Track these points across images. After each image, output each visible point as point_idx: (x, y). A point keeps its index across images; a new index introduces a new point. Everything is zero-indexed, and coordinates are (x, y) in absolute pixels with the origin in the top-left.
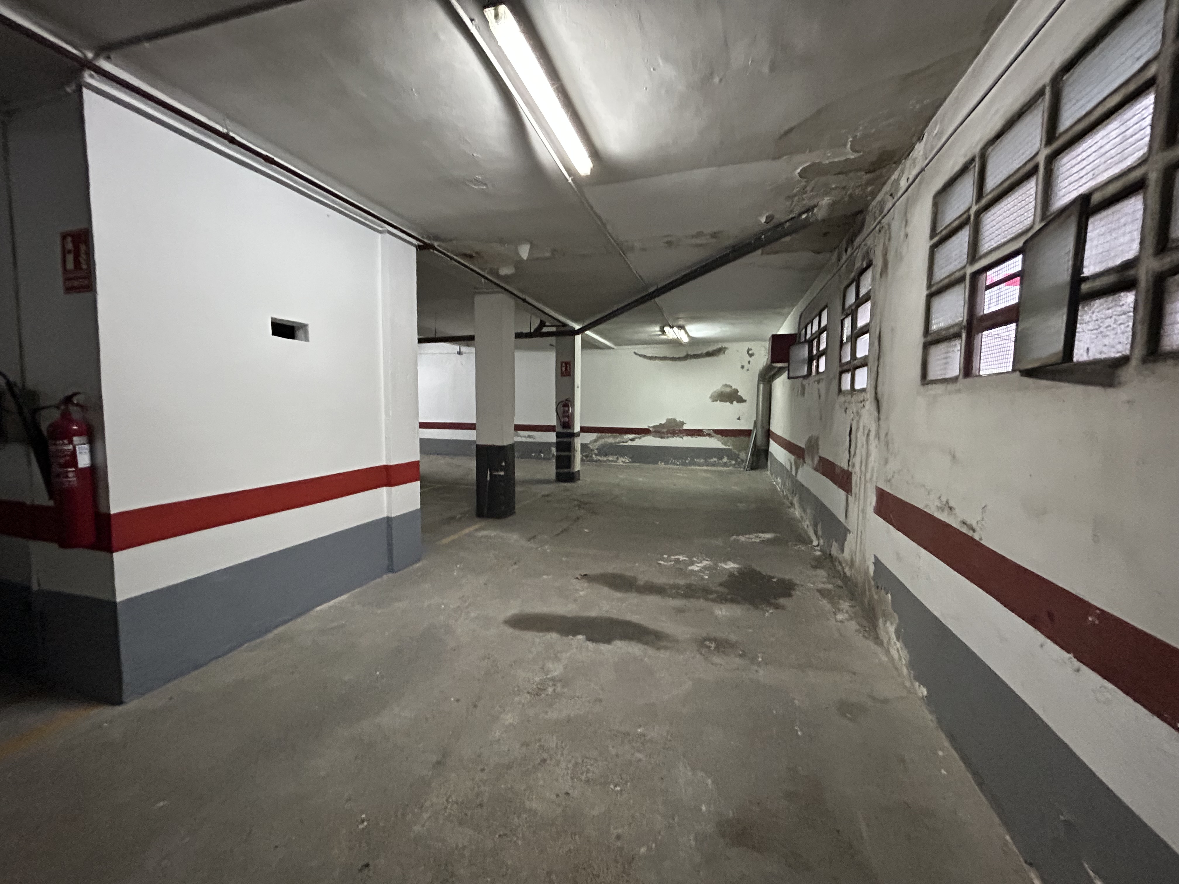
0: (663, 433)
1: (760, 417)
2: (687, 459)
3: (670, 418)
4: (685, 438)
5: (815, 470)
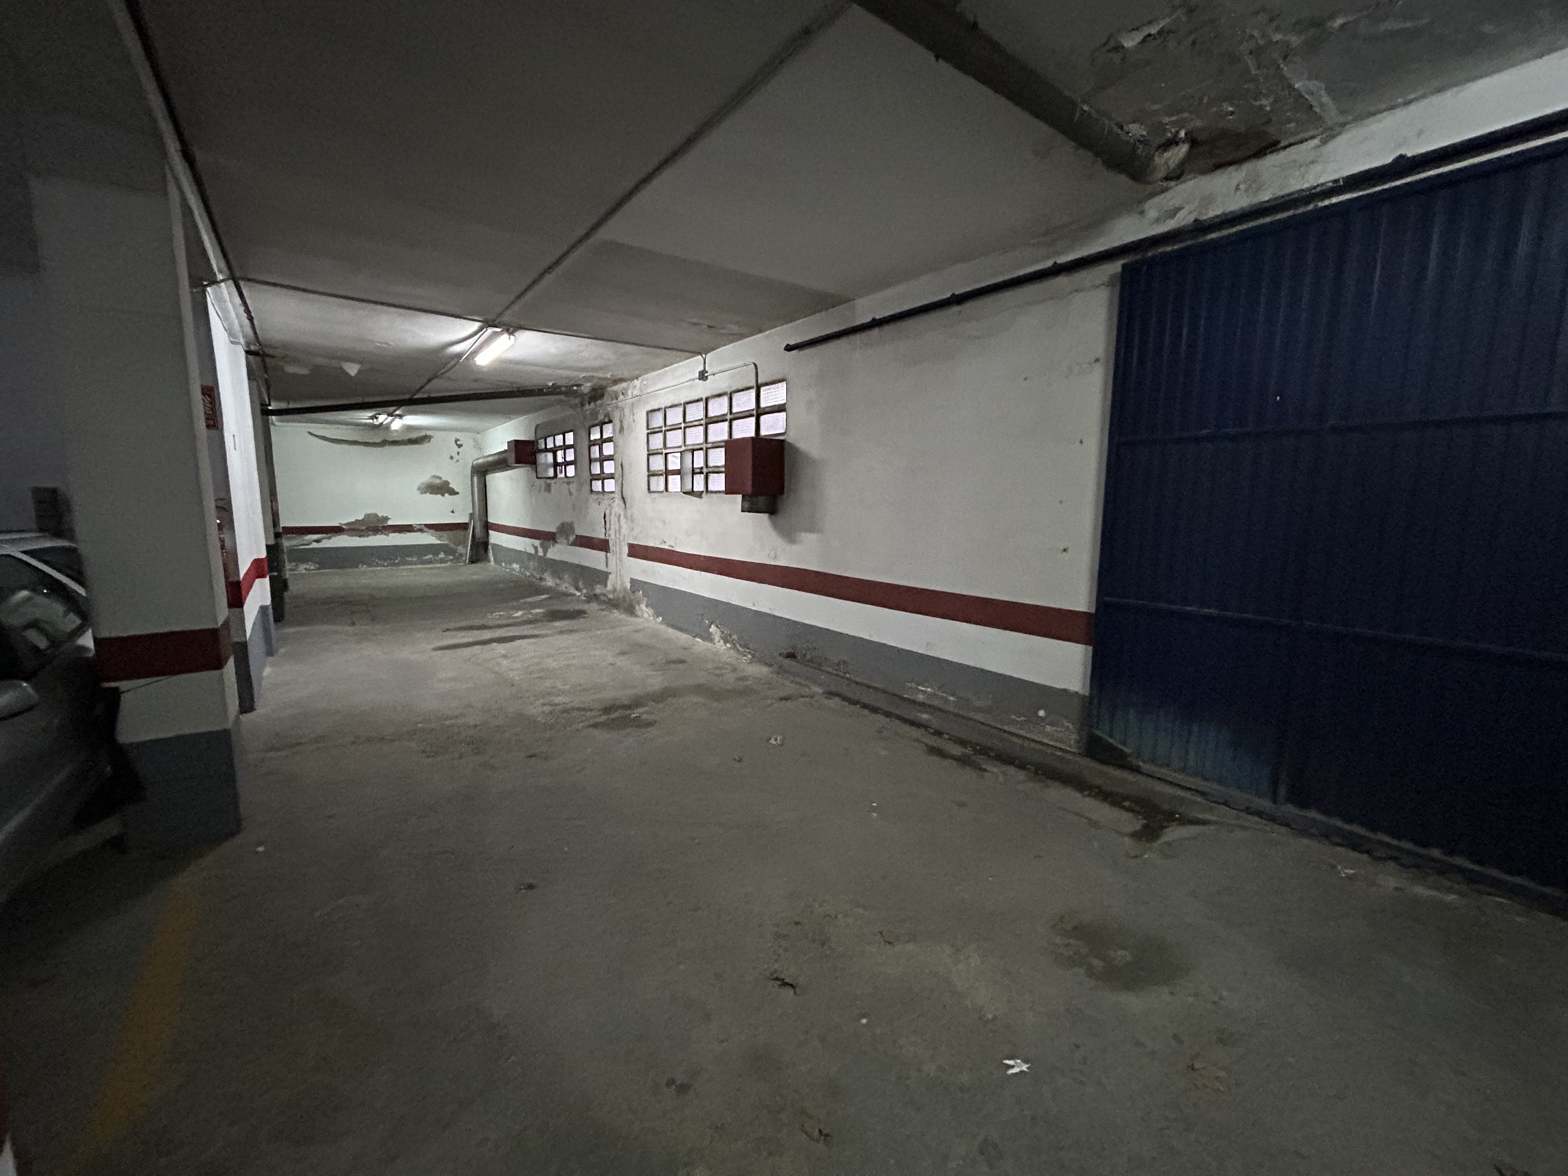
0: (363, 530)
2: (395, 558)
3: (369, 512)
4: (392, 535)
5: (571, 545)
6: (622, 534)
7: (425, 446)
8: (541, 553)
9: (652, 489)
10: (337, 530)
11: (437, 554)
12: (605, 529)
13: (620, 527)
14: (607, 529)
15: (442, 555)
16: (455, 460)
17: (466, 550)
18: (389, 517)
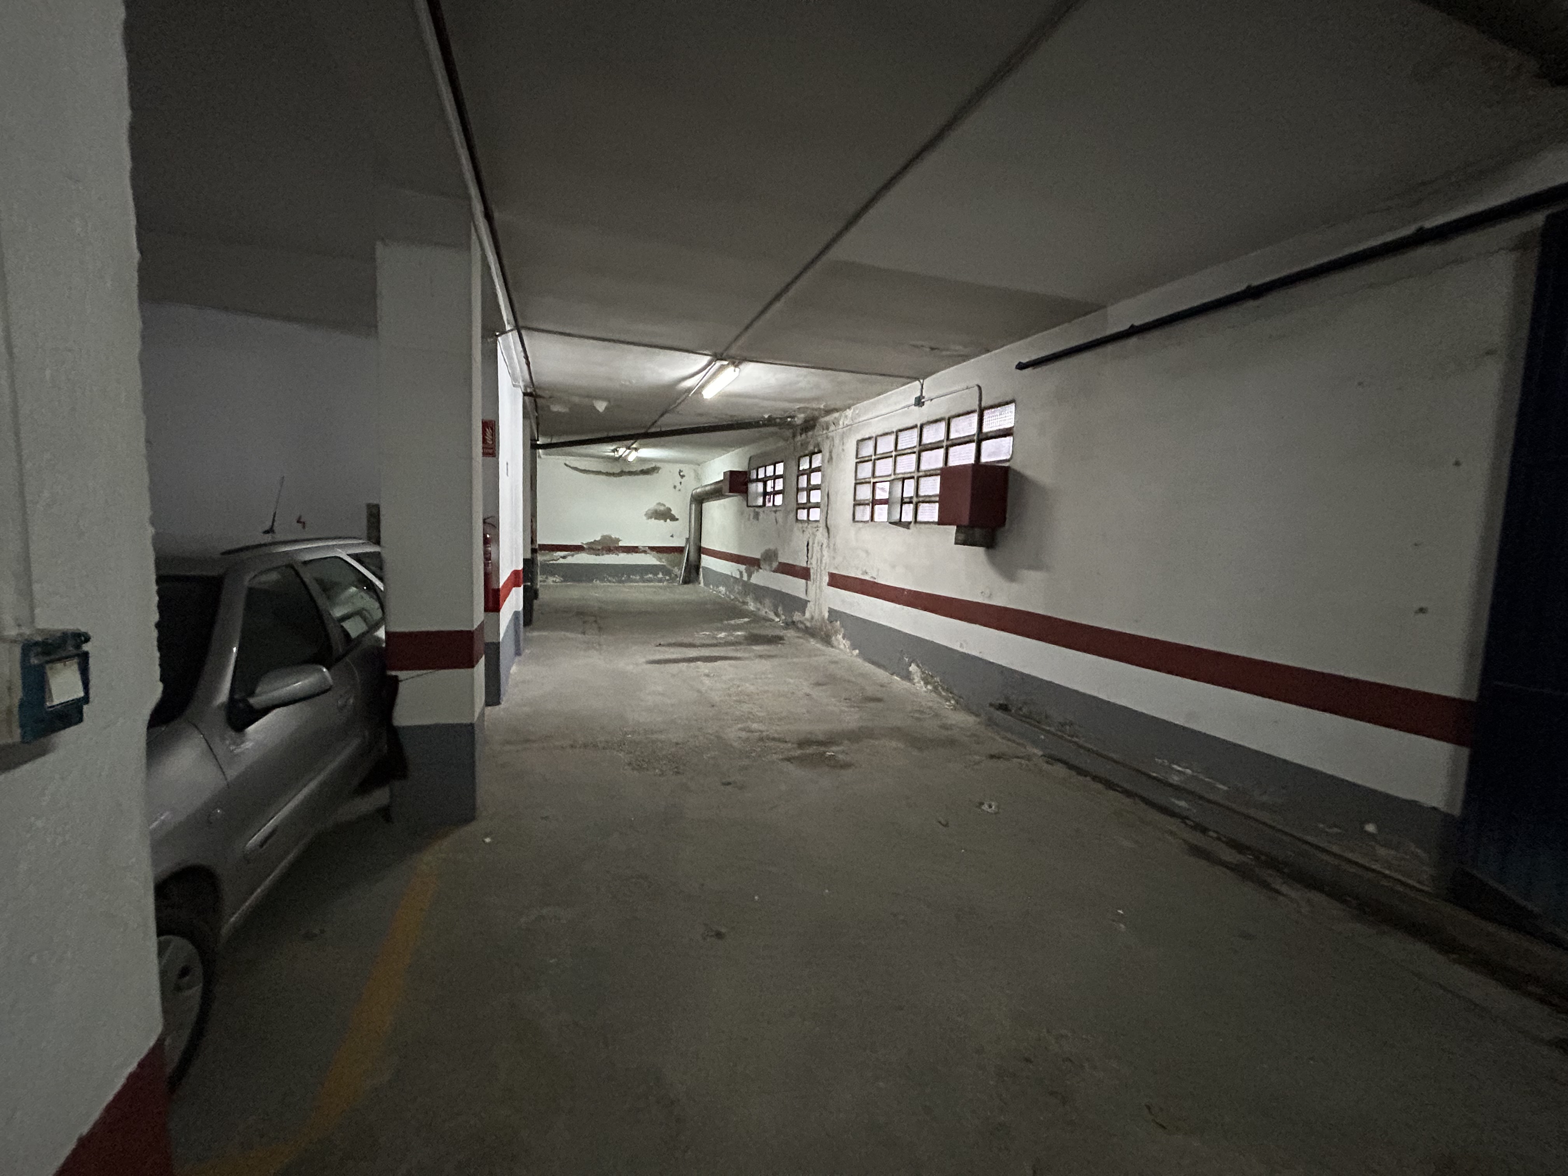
0: (598, 550)
1: (692, 536)
2: (622, 576)
3: (605, 534)
4: (621, 555)
5: (774, 571)
6: (824, 562)
7: (655, 475)
8: (745, 578)
9: (857, 519)
10: (578, 549)
11: (656, 574)
12: (807, 556)
13: (822, 556)
14: (809, 558)
15: (660, 576)
16: (677, 489)
17: (680, 571)
18: (620, 539)
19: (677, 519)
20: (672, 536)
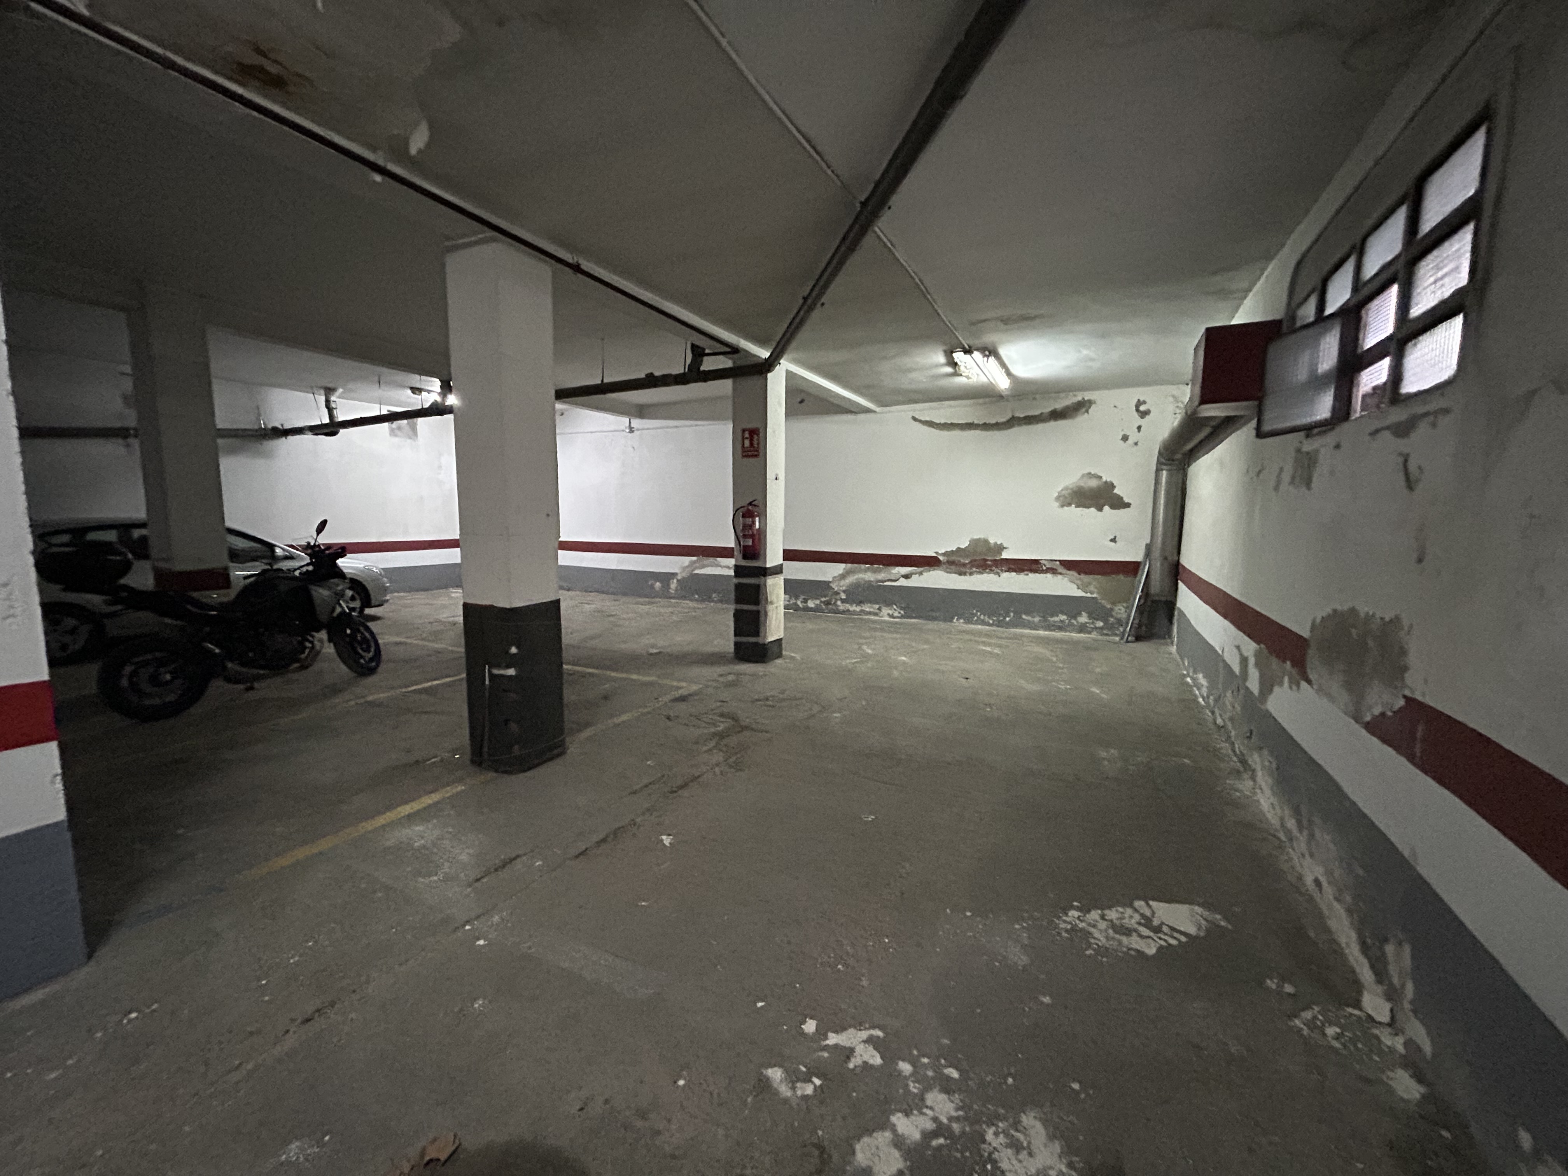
0: (964, 565)
1: (1159, 540)
2: (1006, 614)
3: (975, 537)
4: (1005, 575)
7: (1081, 419)
10: (929, 562)
11: (1074, 616)
15: (1083, 619)
16: (1131, 441)
17: (1128, 614)
18: (1005, 545)
19: (1128, 505)
20: (1114, 540)
